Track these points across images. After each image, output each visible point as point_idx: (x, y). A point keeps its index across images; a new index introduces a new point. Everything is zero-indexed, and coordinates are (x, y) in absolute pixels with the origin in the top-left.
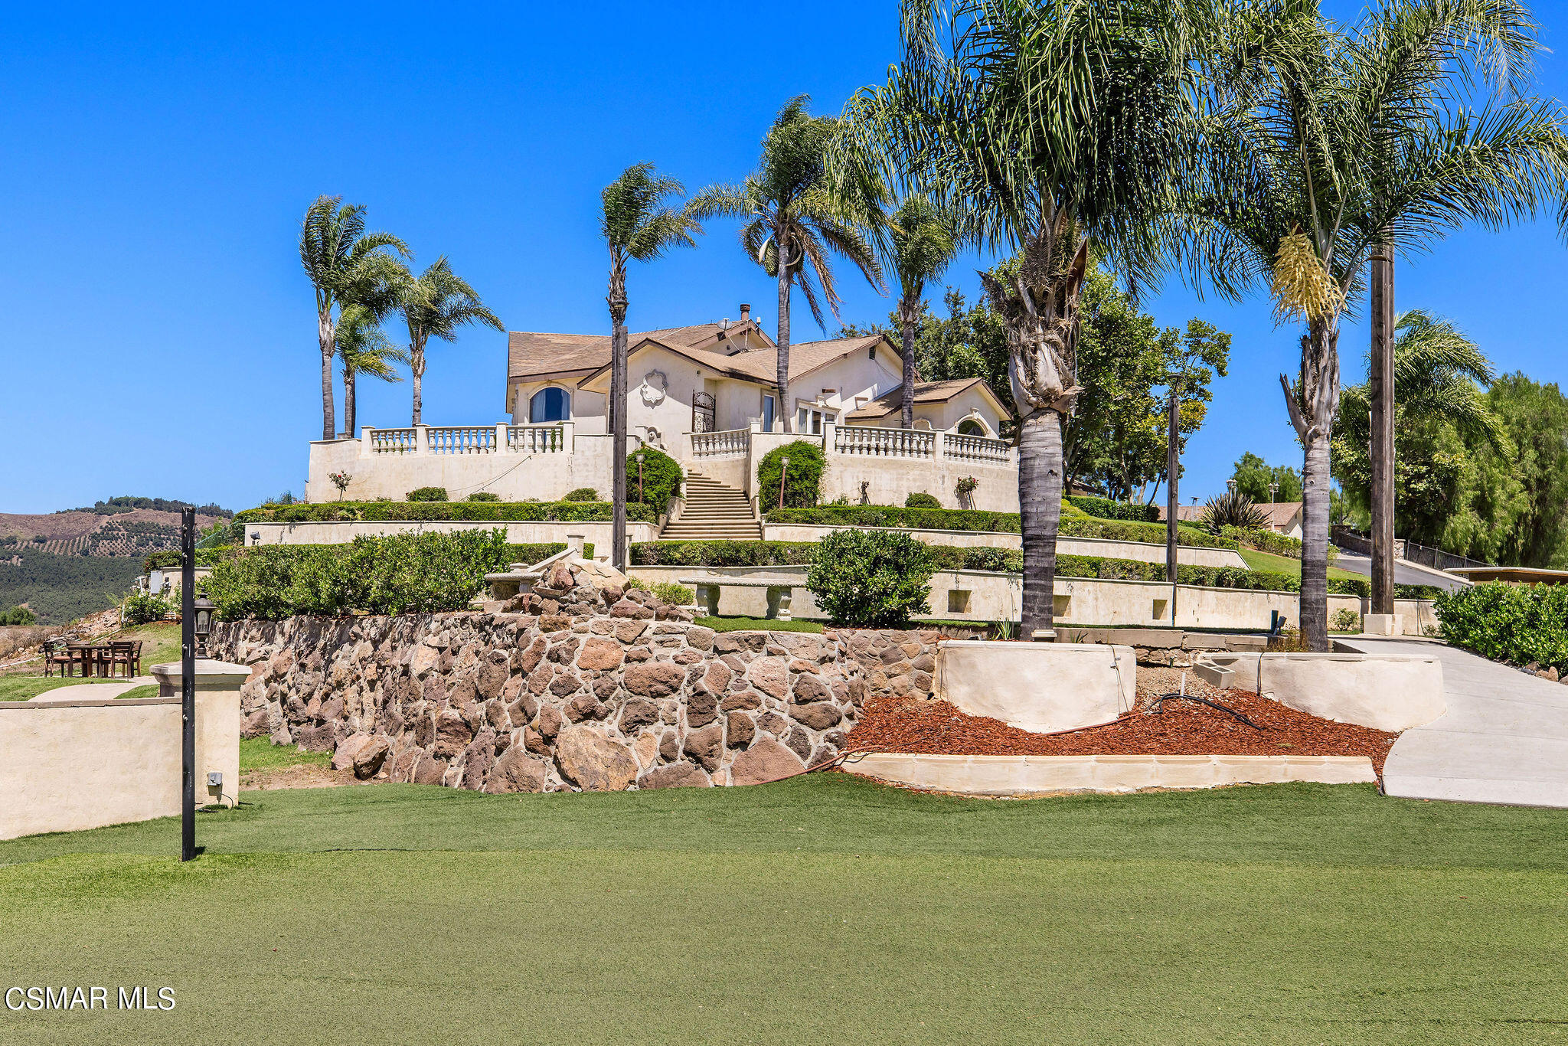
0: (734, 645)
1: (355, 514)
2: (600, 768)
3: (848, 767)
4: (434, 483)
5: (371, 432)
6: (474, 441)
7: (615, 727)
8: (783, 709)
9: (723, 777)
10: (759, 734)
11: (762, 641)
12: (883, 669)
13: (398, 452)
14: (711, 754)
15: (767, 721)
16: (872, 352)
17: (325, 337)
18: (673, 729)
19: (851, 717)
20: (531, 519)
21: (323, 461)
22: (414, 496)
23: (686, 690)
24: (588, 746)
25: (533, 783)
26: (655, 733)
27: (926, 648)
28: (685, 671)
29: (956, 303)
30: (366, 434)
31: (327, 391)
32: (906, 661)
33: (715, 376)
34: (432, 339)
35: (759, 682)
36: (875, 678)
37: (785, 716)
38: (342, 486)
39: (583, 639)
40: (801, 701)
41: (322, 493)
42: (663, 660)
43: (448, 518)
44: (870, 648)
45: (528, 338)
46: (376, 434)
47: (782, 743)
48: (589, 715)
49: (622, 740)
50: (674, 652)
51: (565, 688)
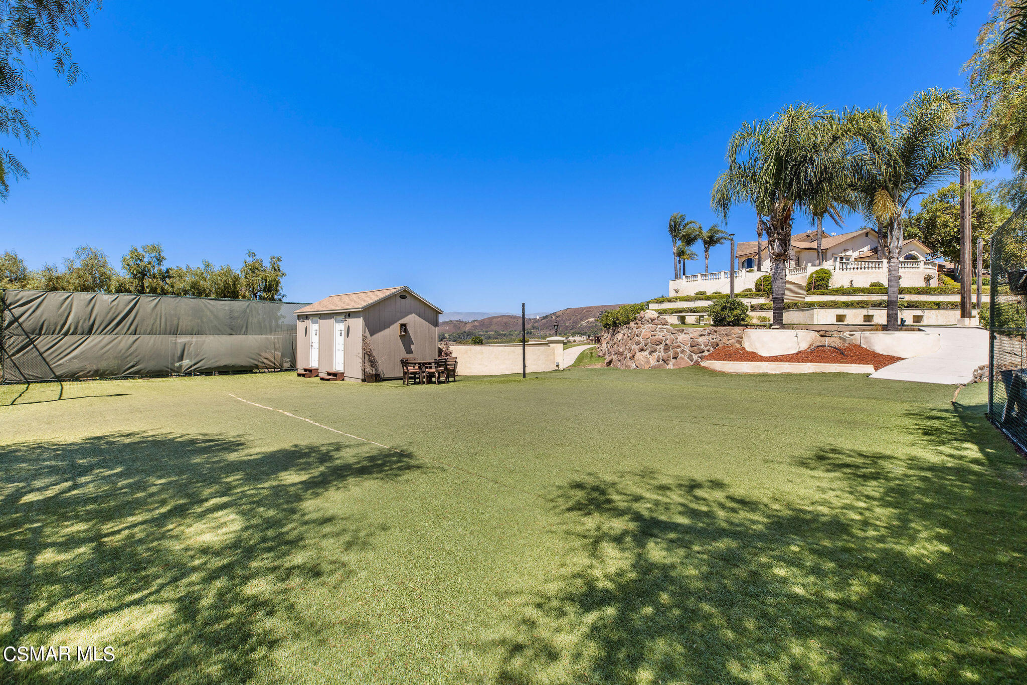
0: (676, 332)
1: (680, 300)
2: (643, 363)
3: (702, 364)
4: (702, 290)
5: (688, 276)
6: (715, 277)
7: (648, 353)
8: (687, 349)
9: (670, 366)
10: (680, 355)
11: (683, 330)
12: (726, 338)
13: (693, 282)
14: (668, 360)
15: (683, 352)
16: (867, 234)
17: (675, 251)
18: (660, 354)
19: (708, 351)
21: (673, 285)
22: (696, 294)
23: (664, 343)
24: (641, 358)
25: (629, 367)
26: (656, 355)
27: (740, 332)
28: (664, 339)
29: (910, 213)
31: (676, 267)
32: (733, 336)
33: (799, 250)
34: (711, 247)
35: (681, 341)
36: (724, 341)
37: (687, 350)
38: (677, 292)
39: (643, 331)
40: (692, 347)
41: (672, 294)
42: (660, 336)
43: (706, 300)
44: (722, 332)
45: (744, 244)
47: (686, 358)
48: (642, 350)
49: (648, 356)
50: (663, 334)
51: (638, 343)
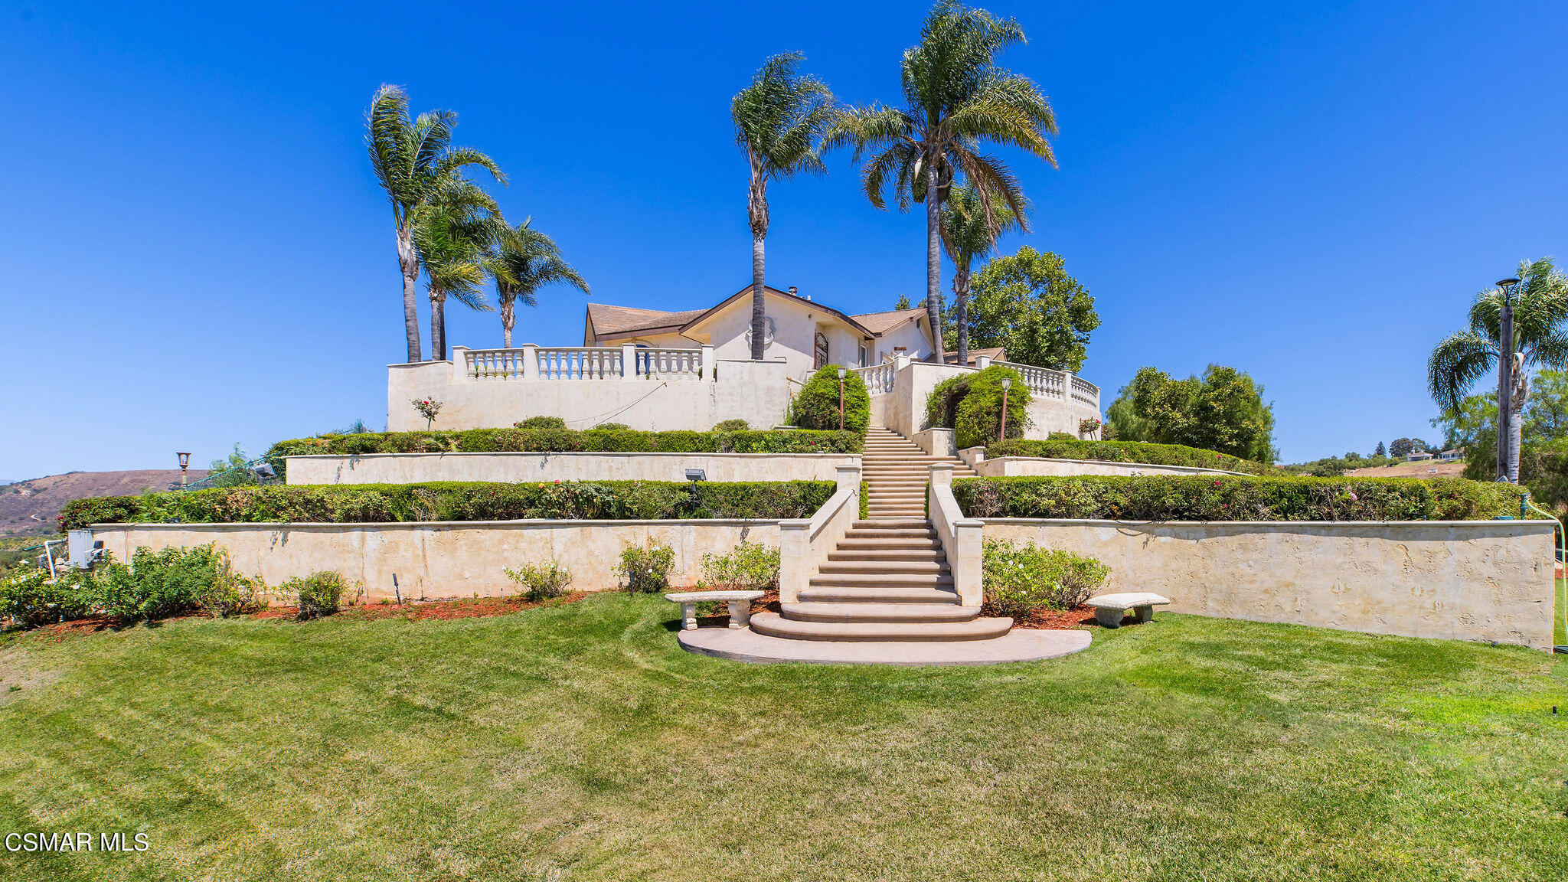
1: (447, 444)
5: (466, 354)
13: (500, 377)
16: (918, 323)
20: (698, 450)
21: (405, 386)
30: (458, 356)
34: (518, 301)
38: (430, 415)
41: (405, 421)
43: (582, 449)
46: (472, 355)
